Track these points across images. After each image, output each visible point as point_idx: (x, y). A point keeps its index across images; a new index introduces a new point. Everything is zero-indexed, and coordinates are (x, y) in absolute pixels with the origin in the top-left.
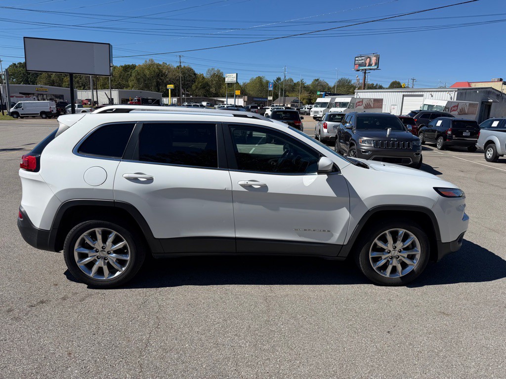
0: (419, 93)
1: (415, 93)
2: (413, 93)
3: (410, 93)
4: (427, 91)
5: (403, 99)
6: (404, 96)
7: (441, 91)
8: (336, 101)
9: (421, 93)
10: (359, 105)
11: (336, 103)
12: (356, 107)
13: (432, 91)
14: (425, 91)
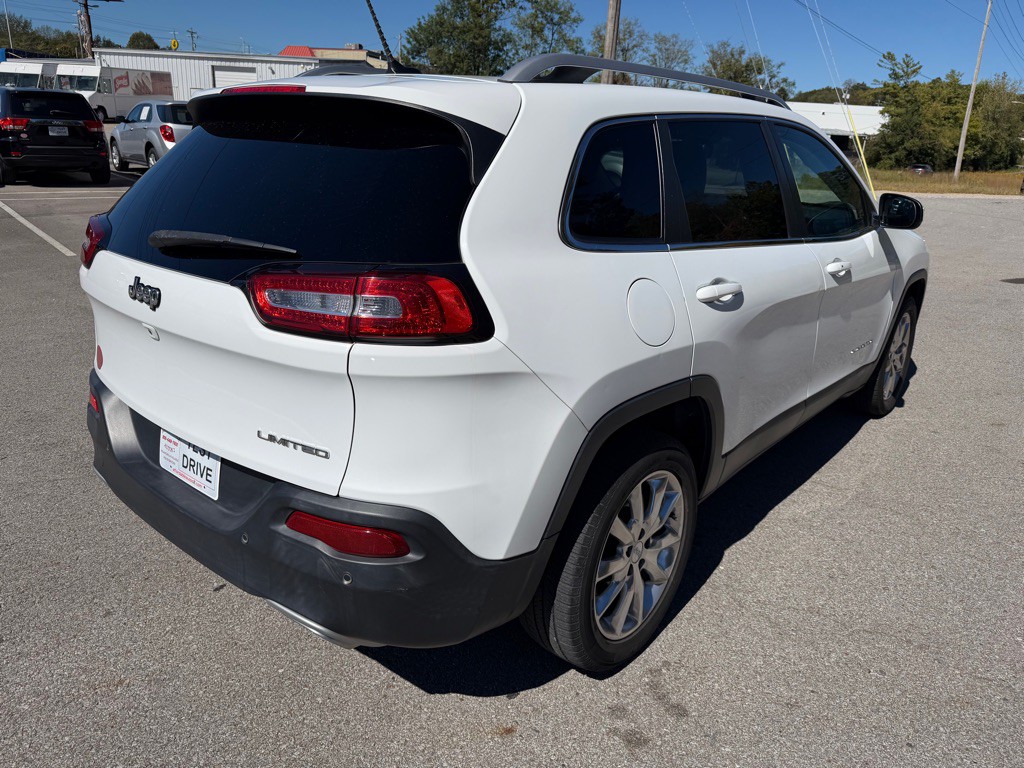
0: (246, 65)
1: (237, 64)
2: (232, 64)
3: (228, 64)
4: (262, 62)
5: (213, 75)
6: (214, 68)
7: (289, 63)
8: (59, 72)
9: (250, 65)
10: (121, 86)
11: (60, 76)
12: (116, 89)
13: (271, 62)
14: (257, 61)
